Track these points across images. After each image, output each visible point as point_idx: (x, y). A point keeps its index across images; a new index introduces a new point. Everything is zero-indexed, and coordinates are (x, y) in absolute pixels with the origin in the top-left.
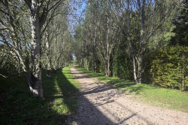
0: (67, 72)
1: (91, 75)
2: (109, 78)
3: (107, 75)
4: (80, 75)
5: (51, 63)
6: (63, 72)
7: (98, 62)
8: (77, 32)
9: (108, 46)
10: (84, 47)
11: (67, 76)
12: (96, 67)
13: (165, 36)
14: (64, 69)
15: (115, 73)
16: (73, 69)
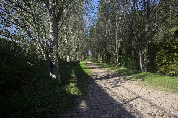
0: (83, 64)
1: (103, 66)
2: (118, 68)
3: (116, 66)
4: (94, 66)
5: (69, 57)
6: (80, 64)
7: (109, 56)
8: (92, 31)
9: (117, 41)
10: (98, 44)
11: (83, 67)
12: (107, 60)
14: (81, 62)
15: (123, 64)
16: (89, 62)
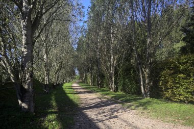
0: (67, 87)
1: (94, 90)
2: (114, 93)
3: (111, 90)
4: (82, 90)
5: (48, 77)
6: (63, 87)
7: (102, 76)
8: (80, 44)
9: (112, 57)
10: (87, 61)
11: (67, 91)
12: (100, 82)
13: (175, 47)
14: (64, 85)
15: (120, 87)
16: (75, 85)
